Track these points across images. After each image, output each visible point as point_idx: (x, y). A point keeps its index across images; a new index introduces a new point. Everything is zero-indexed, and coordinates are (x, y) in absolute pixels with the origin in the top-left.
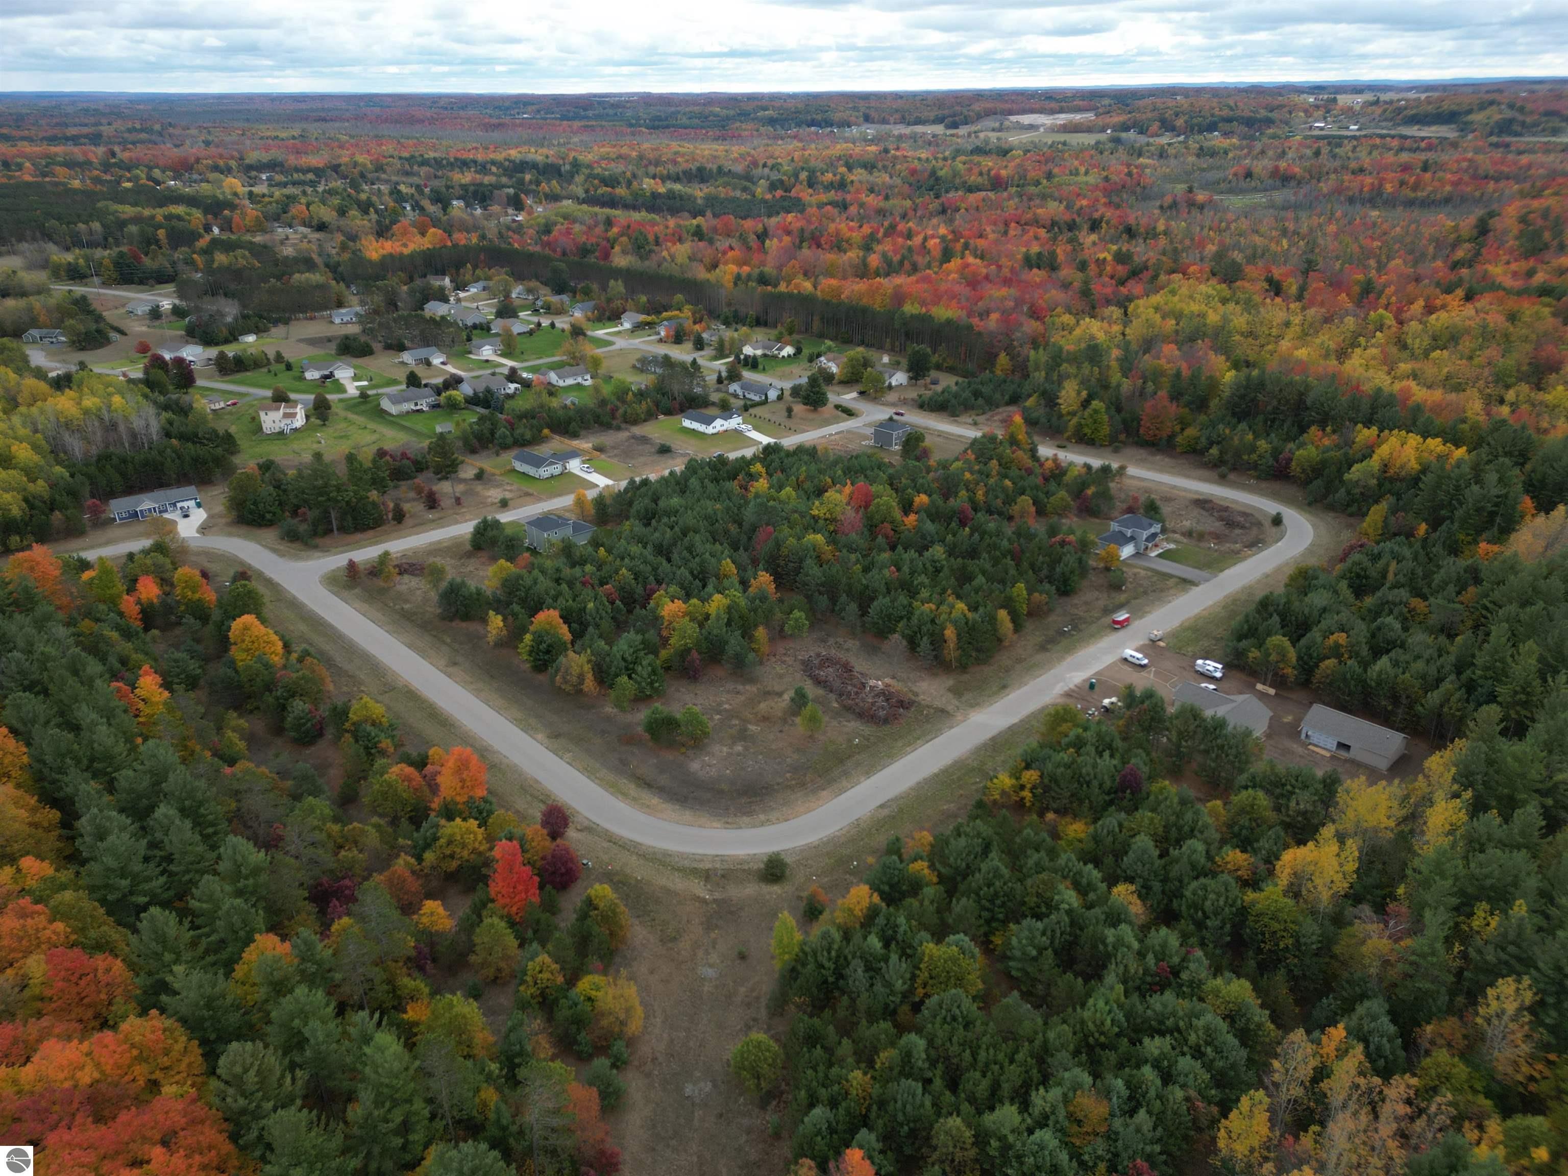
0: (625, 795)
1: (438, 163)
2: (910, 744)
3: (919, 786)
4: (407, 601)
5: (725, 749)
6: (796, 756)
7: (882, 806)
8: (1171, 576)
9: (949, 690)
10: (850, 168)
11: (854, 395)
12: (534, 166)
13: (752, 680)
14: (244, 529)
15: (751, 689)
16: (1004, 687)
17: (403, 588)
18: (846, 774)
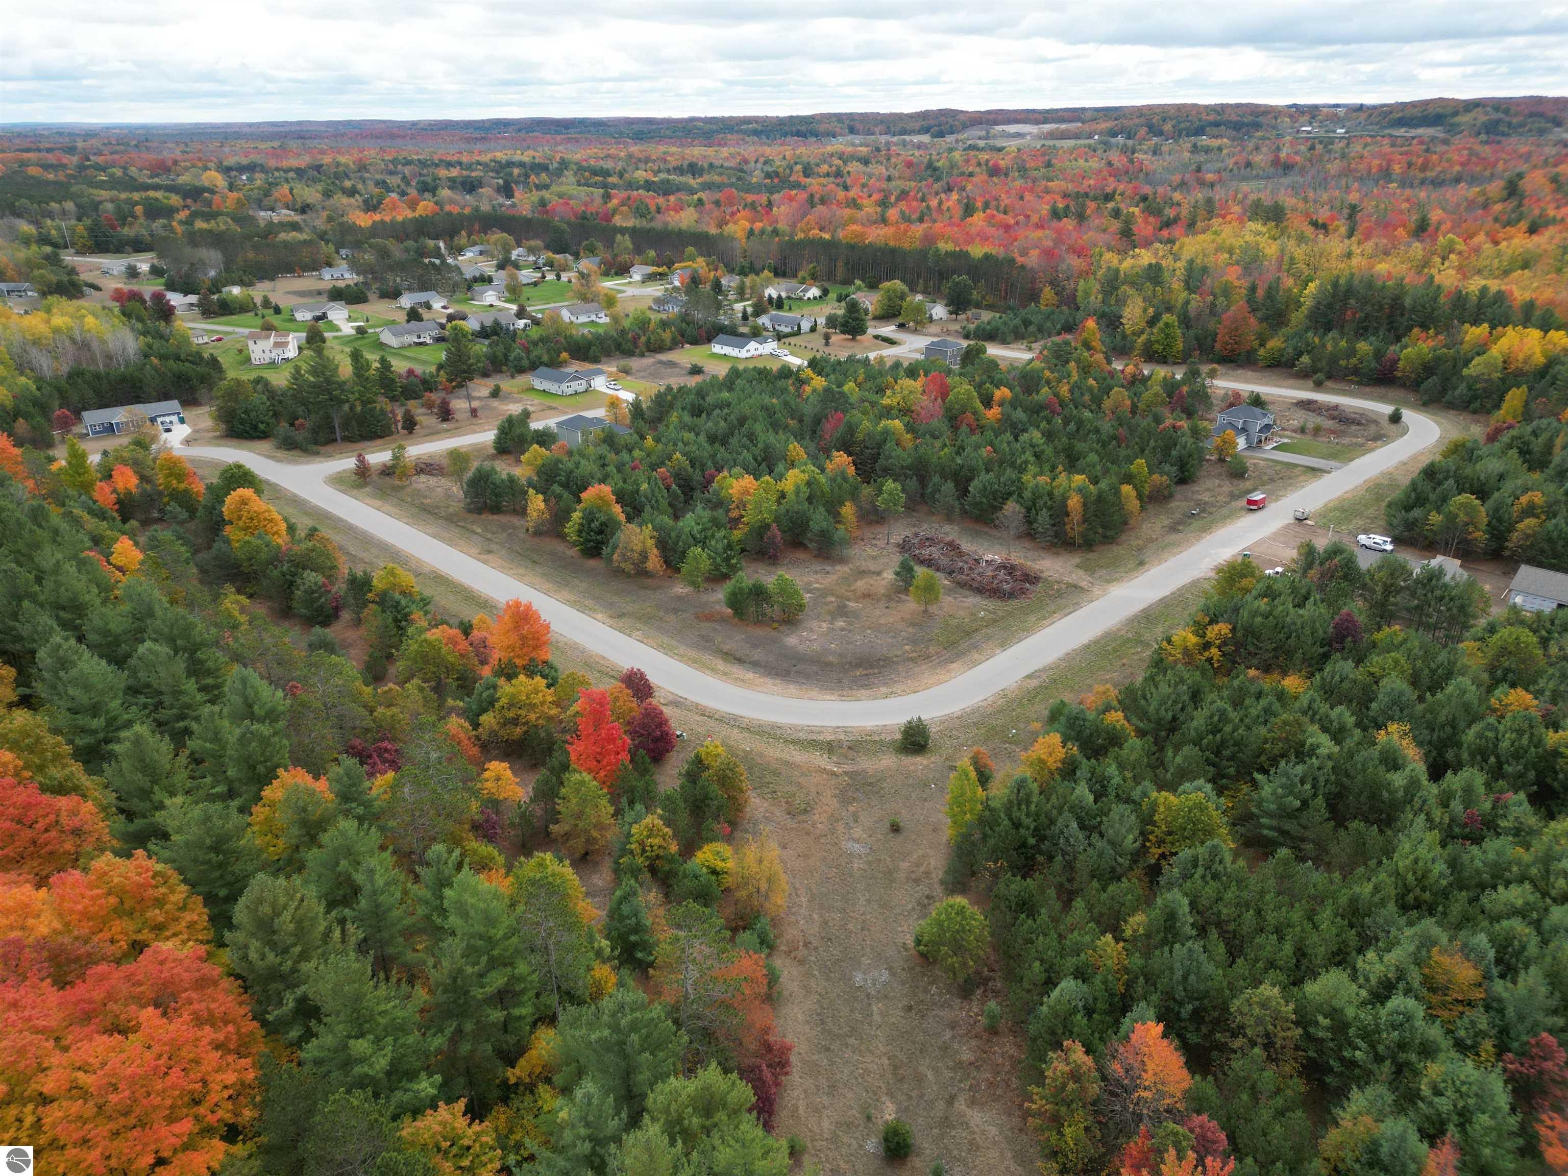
0: (714, 670)
1: (423, 164)
2: (1045, 618)
3: (1069, 657)
4: (426, 497)
5: (824, 625)
6: (910, 630)
7: (1029, 677)
8: (1296, 466)
9: (1077, 566)
10: (845, 163)
11: (893, 328)
12: (522, 165)
13: (842, 560)
14: (235, 442)
15: (843, 570)
16: (1141, 563)
17: (421, 486)
18: (975, 647)
